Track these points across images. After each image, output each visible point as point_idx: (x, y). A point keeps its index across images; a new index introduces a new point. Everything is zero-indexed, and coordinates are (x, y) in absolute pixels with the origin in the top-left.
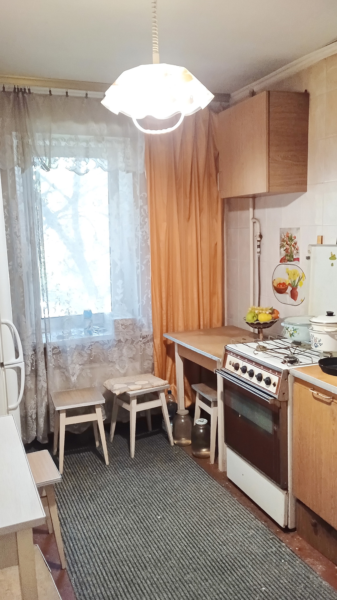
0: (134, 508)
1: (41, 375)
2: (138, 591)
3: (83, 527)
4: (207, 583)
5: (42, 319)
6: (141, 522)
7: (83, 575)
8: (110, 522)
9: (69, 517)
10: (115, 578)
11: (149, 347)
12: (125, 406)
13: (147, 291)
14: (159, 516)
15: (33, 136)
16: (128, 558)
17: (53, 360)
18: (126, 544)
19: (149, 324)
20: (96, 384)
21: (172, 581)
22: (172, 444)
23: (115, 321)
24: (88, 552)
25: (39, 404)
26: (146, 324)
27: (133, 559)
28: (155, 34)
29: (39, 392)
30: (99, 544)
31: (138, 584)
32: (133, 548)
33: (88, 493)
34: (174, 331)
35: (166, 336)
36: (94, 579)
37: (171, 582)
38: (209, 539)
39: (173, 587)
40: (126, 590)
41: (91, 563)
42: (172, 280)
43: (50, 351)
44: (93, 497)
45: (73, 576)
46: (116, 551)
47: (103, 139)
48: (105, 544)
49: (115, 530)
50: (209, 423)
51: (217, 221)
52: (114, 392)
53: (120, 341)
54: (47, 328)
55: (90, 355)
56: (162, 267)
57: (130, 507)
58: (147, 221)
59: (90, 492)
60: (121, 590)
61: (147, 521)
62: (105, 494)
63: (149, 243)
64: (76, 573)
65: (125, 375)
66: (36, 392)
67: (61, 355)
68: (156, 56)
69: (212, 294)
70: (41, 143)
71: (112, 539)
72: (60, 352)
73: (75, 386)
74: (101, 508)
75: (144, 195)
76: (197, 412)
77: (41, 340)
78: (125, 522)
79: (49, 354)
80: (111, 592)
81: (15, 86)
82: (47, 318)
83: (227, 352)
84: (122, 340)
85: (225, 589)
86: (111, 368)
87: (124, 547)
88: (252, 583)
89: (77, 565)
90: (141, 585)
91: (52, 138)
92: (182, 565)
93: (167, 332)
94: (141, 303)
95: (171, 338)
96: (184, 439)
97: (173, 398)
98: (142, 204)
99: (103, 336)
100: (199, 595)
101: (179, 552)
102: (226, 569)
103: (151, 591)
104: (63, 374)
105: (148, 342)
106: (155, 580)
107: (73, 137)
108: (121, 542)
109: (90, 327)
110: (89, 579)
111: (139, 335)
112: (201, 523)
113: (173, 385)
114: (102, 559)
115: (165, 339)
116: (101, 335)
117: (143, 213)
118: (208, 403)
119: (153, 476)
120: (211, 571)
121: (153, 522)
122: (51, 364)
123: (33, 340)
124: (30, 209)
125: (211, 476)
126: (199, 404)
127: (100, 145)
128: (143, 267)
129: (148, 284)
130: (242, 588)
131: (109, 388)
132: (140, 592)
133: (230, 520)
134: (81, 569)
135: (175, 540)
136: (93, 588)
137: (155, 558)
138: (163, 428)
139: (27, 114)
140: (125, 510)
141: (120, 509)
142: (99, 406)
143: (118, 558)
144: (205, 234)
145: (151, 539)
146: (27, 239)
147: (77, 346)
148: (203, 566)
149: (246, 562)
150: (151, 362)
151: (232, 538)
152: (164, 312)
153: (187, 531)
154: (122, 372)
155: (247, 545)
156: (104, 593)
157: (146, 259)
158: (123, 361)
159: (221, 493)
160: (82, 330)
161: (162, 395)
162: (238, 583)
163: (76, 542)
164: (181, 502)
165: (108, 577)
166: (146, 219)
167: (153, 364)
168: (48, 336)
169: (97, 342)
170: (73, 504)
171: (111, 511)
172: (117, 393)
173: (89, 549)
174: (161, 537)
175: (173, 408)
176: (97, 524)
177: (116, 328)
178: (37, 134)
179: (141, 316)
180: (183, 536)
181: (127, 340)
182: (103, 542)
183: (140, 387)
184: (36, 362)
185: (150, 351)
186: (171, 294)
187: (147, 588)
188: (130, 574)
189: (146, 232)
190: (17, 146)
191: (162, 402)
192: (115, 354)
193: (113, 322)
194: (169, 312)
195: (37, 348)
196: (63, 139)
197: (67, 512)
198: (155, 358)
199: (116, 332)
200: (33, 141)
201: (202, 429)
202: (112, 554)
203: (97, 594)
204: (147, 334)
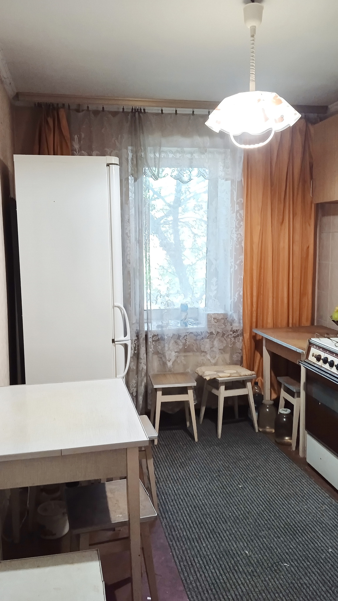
0: (218, 477)
1: (142, 358)
2: (218, 538)
3: (174, 487)
4: (279, 540)
5: (144, 310)
6: (224, 488)
7: (172, 521)
8: (197, 485)
9: (162, 477)
10: (199, 526)
11: (238, 341)
12: (214, 391)
13: (239, 289)
14: (240, 485)
15: (145, 149)
16: (211, 512)
17: (152, 346)
18: (210, 502)
19: (239, 320)
20: (189, 370)
21: (248, 534)
22: (257, 431)
23: (208, 315)
24: (177, 505)
25: (139, 384)
26: (236, 319)
27: (215, 514)
28: (253, 66)
29: (139, 373)
30: (186, 500)
31: (219, 533)
32: (215, 506)
33: (178, 461)
34: (263, 326)
35: (255, 331)
36: (181, 525)
37: (247, 536)
38: (285, 508)
39: (249, 539)
40: (208, 536)
41: (180, 513)
42: (264, 279)
43: (151, 337)
44: (183, 465)
45: (164, 520)
46: (201, 507)
47: (206, 151)
48: (192, 500)
49: (201, 492)
50: (292, 413)
51: (310, 225)
52: (204, 378)
53: (211, 333)
54: (149, 317)
55: (184, 345)
56: (255, 267)
57: (215, 476)
58: (242, 224)
59: (181, 461)
60: (204, 535)
61: (229, 488)
62: (193, 464)
63: (243, 245)
64: (166, 518)
65: (215, 364)
66: (137, 373)
67: (160, 342)
68: (252, 85)
69: (302, 294)
70: (152, 155)
71: (198, 498)
72: (158, 340)
73: (170, 370)
74: (189, 474)
75: (241, 201)
76: (282, 403)
77: (143, 328)
78: (210, 487)
79: (150, 340)
80: (195, 536)
81: (132, 107)
82: (149, 310)
83: (311, 345)
84: (214, 332)
85: (295, 546)
86: (203, 358)
87: (208, 505)
88: (320, 545)
89: (168, 513)
90: (221, 534)
91: (162, 151)
92: (258, 523)
93: (256, 327)
94: (233, 299)
95: (260, 333)
96: (268, 427)
97: (260, 389)
98: (238, 209)
99: (197, 328)
100: (271, 547)
101: (256, 514)
102: (298, 531)
103: (230, 539)
104: (160, 359)
105: (238, 336)
106: (234, 532)
107: (179, 149)
108: (206, 501)
109: (185, 319)
110: (177, 524)
111: (230, 329)
112: (279, 495)
113: (260, 378)
114: (188, 511)
115: (254, 334)
116: (195, 326)
117: (239, 218)
118: (292, 394)
119: (237, 454)
120: (284, 532)
121: (234, 489)
122: (151, 349)
123: (137, 328)
124: (139, 213)
125: (291, 460)
126: (283, 394)
127: (203, 156)
128: (237, 267)
129: (240, 282)
130: (311, 547)
131: (200, 374)
132: (220, 539)
133: (306, 496)
134: (171, 516)
135: (253, 505)
136: (180, 531)
137: (234, 516)
138: (249, 416)
139: (141, 131)
140: (210, 477)
141: (206, 477)
142: (190, 387)
143: (202, 512)
144: (297, 237)
145: (232, 502)
146: (136, 239)
147: (174, 335)
148: (276, 527)
149: (317, 529)
150: (240, 356)
151: (306, 509)
152: (254, 309)
153: (265, 500)
154: (213, 361)
155: (319, 516)
156: (189, 535)
157: (240, 259)
158: (214, 351)
159: (299, 474)
160: (179, 321)
161: (249, 385)
162: (307, 543)
163: (167, 496)
164: (261, 477)
165: (193, 525)
166: (242, 222)
167: (242, 357)
168: (150, 324)
169: (192, 333)
170: (165, 468)
171: (198, 477)
172: (208, 378)
173: (178, 503)
174: (241, 501)
175: (259, 398)
176: (185, 485)
177: (209, 321)
178: (149, 148)
179: (233, 311)
180: (261, 503)
181: (218, 333)
182: (190, 499)
183: (229, 375)
184: (138, 346)
185: (239, 345)
186: (262, 293)
187: (226, 537)
188: (213, 525)
189: (241, 235)
190: (132, 159)
191: (248, 391)
192: (206, 345)
193: (206, 316)
194: (259, 309)
195: (140, 333)
196: (171, 152)
197: (160, 474)
198: (244, 351)
199: (208, 325)
200: (145, 154)
201: (285, 418)
202: (197, 509)
203: (184, 535)
204: (237, 329)
